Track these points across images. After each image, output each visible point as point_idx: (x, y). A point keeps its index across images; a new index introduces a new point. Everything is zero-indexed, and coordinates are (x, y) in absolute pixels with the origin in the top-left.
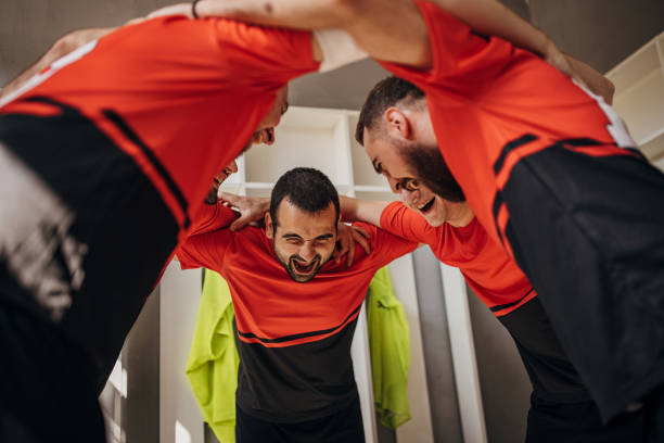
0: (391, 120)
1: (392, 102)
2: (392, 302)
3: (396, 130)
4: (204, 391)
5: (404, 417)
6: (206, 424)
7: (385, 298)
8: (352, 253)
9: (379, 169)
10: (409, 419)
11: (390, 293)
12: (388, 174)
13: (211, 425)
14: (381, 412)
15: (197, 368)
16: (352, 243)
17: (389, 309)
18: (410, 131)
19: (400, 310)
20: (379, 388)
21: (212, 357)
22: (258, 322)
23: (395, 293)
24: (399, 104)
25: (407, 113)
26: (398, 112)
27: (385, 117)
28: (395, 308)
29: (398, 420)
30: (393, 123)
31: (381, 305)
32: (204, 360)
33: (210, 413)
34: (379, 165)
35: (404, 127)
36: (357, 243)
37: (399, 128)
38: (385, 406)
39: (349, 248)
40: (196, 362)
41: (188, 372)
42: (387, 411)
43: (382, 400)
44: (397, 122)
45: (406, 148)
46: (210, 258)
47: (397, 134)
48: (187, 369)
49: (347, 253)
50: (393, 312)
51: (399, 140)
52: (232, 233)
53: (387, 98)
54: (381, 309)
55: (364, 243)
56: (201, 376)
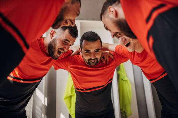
0: (110, 11)
1: (111, 5)
2: (126, 79)
3: (112, 14)
4: (69, 105)
5: (130, 114)
6: (69, 114)
7: (124, 78)
8: (108, 60)
9: (107, 29)
10: (131, 114)
11: (125, 76)
12: (110, 31)
13: (71, 115)
14: (123, 112)
15: (67, 98)
16: (108, 57)
17: (125, 81)
18: (117, 15)
19: (128, 81)
20: (122, 105)
21: (71, 95)
22: (80, 84)
23: (127, 76)
24: (114, 5)
25: (116, 8)
26: (113, 8)
27: (108, 10)
28: (127, 81)
29: (128, 115)
30: (111, 12)
31: (122, 80)
32: (69, 96)
33: (71, 111)
34: (107, 27)
35: (114, 13)
36: (109, 57)
37: (113, 14)
38: (124, 110)
39: (107, 58)
40: (66, 96)
41: (64, 99)
42: (124, 112)
43: (123, 108)
44: (112, 12)
45: (115, 21)
46: (63, 66)
47: (112, 16)
48: (64, 98)
49: (106, 60)
50: (126, 82)
51: (113, 18)
52: (71, 56)
53: (109, 4)
54: (123, 81)
55: (112, 56)
56: (68, 100)
